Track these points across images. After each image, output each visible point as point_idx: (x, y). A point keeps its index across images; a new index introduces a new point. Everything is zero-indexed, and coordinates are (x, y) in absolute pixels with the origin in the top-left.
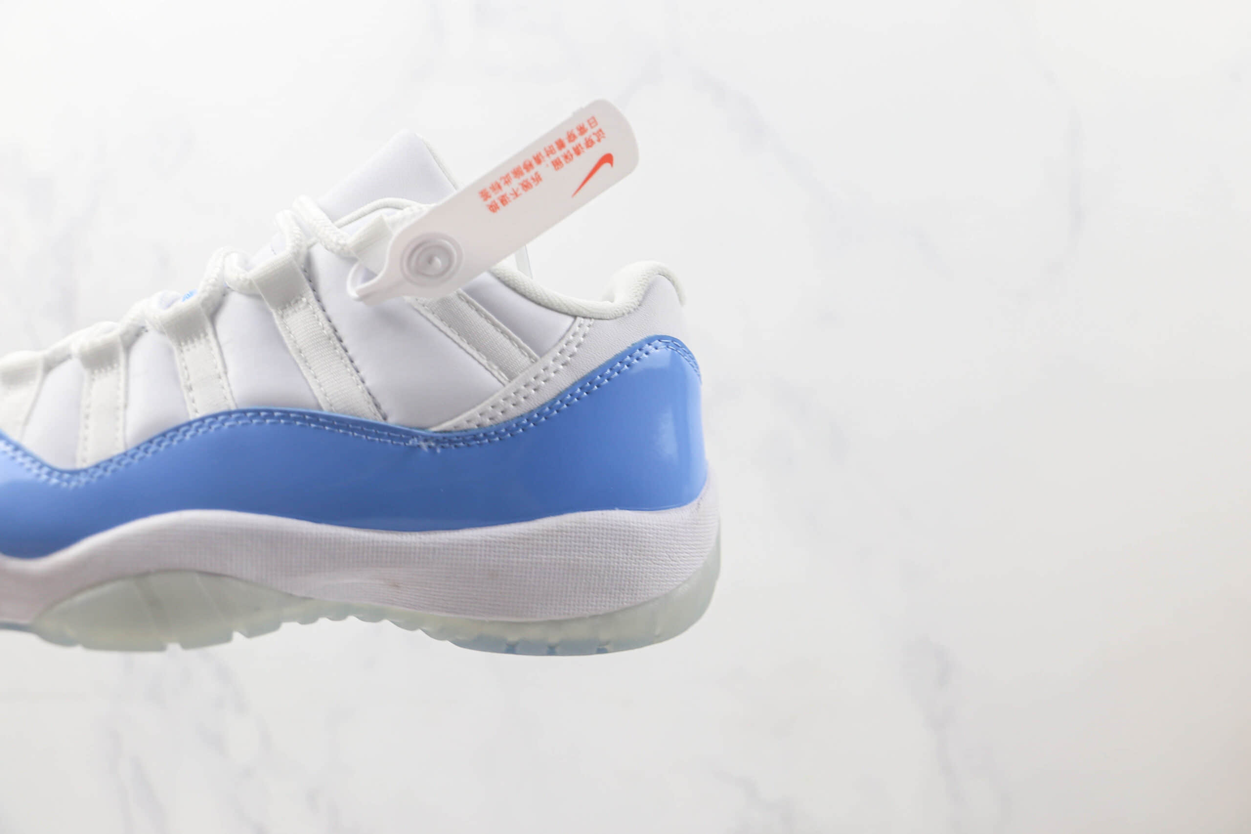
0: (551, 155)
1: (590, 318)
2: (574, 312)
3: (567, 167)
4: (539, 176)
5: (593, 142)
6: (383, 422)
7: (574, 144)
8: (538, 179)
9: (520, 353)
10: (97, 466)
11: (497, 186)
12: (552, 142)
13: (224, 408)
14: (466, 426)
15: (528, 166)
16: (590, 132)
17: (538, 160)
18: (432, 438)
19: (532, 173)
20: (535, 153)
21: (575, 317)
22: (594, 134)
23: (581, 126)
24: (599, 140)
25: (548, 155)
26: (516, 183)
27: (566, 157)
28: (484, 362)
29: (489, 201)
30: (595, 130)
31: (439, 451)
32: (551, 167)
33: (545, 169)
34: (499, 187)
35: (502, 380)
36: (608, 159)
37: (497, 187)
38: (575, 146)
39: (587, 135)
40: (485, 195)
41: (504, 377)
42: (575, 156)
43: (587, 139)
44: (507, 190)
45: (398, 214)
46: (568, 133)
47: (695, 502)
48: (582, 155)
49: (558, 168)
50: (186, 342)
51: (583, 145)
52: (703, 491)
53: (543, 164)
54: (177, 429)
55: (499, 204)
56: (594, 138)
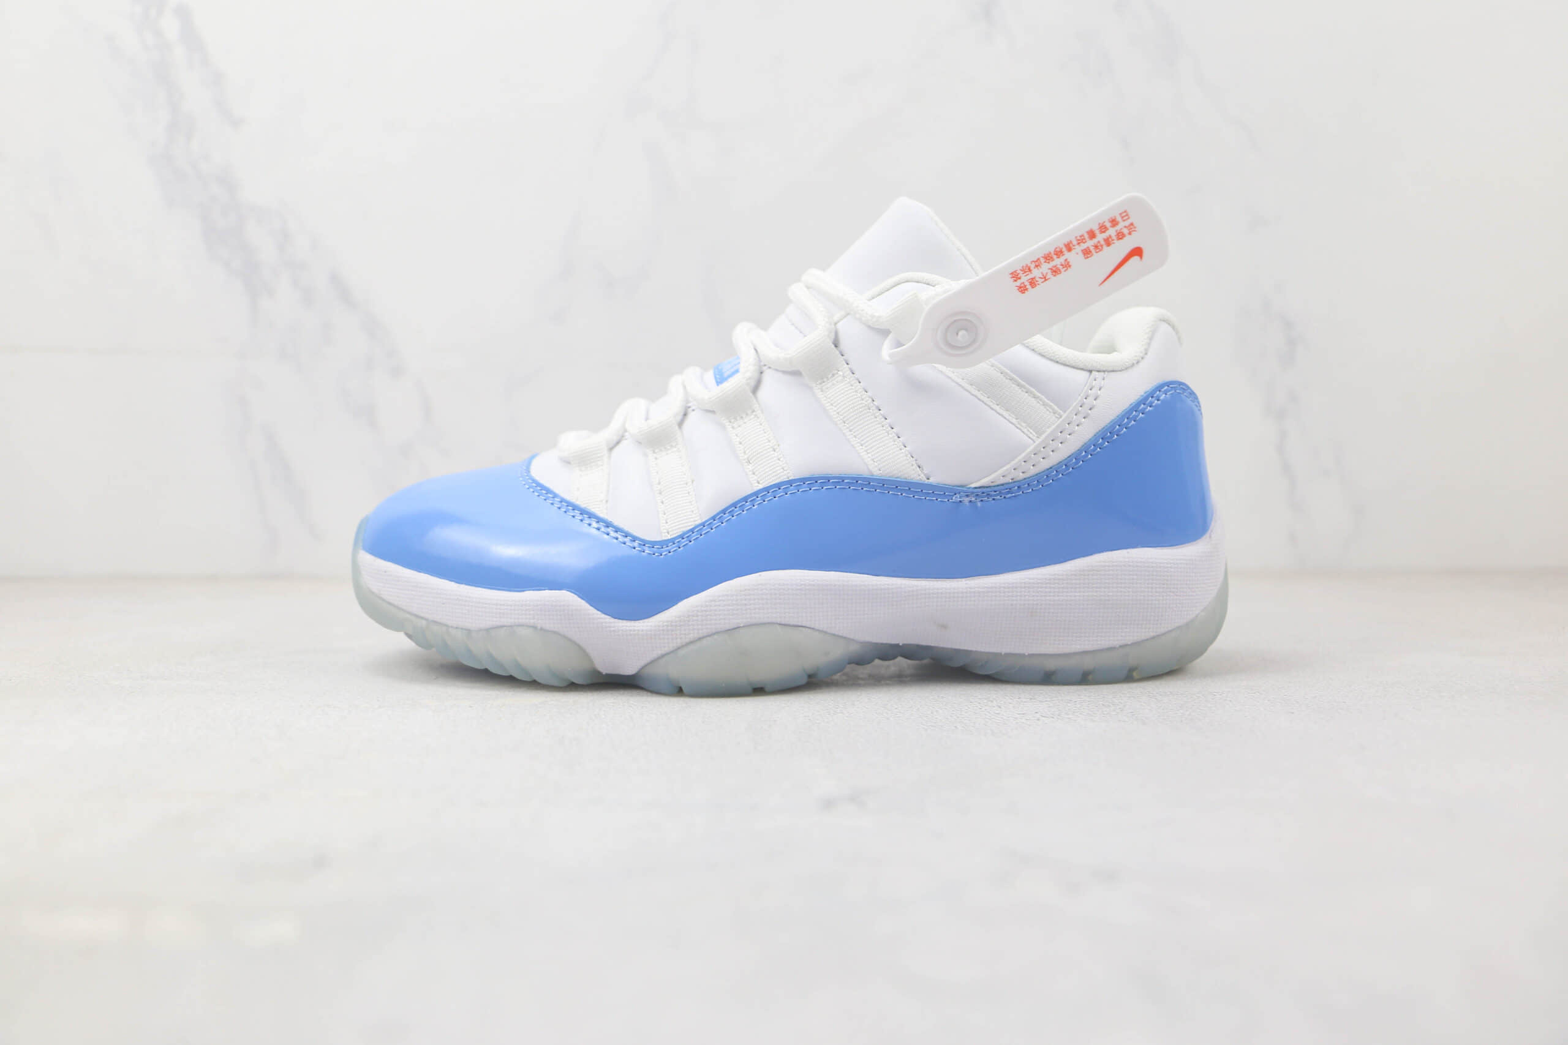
0: (1082, 244)
1: (1104, 371)
2: (1089, 368)
3: (1096, 257)
4: (1068, 263)
5: (1123, 235)
6: (927, 481)
7: (1105, 235)
8: (1067, 265)
9: (1045, 410)
10: (682, 537)
11: (1027, 268)
12: (1084, 231)
13: (784, 478)
14: (1003, 481)
15: (1059, 253)
16: (1121, 225)
17: (1069, 247)
18: (973, 493)
19: (1062, 260)
20: (1066, 241)
21: (1091, 371)
22: (1125, 227)
23: (1113, 218)
24: (1130, 234)
25: (1079, 244)
26: (1045, 268)
27: (1096, 247)
28: (1014, 421)
29: (1018, 283)
30: (1127, 223)
31: (979, 504)
32: (1081, 255)
33: (1075, 257)
34: (1030, 270)
35: (1031, 436)
36: (1137, 252)
37: (1027, 270)
38: (1105, 237)
39: (1118, 228)
40: (1015, 276)
41: (1033, 435)
42: (1105, 247)
43: (1118, 231)
44: (1036, 273)
45: (931, 291)
46: (1099, 224)
47: (1207, 535)
48: (1113, 246)
49: (1088, 257)
50: (735, 419)
51: (1114, 237)
52: (1213, 523)
53: (1073, 252)
54: (745, 499)
55: (1028, 286)
56: (1126, 231)
